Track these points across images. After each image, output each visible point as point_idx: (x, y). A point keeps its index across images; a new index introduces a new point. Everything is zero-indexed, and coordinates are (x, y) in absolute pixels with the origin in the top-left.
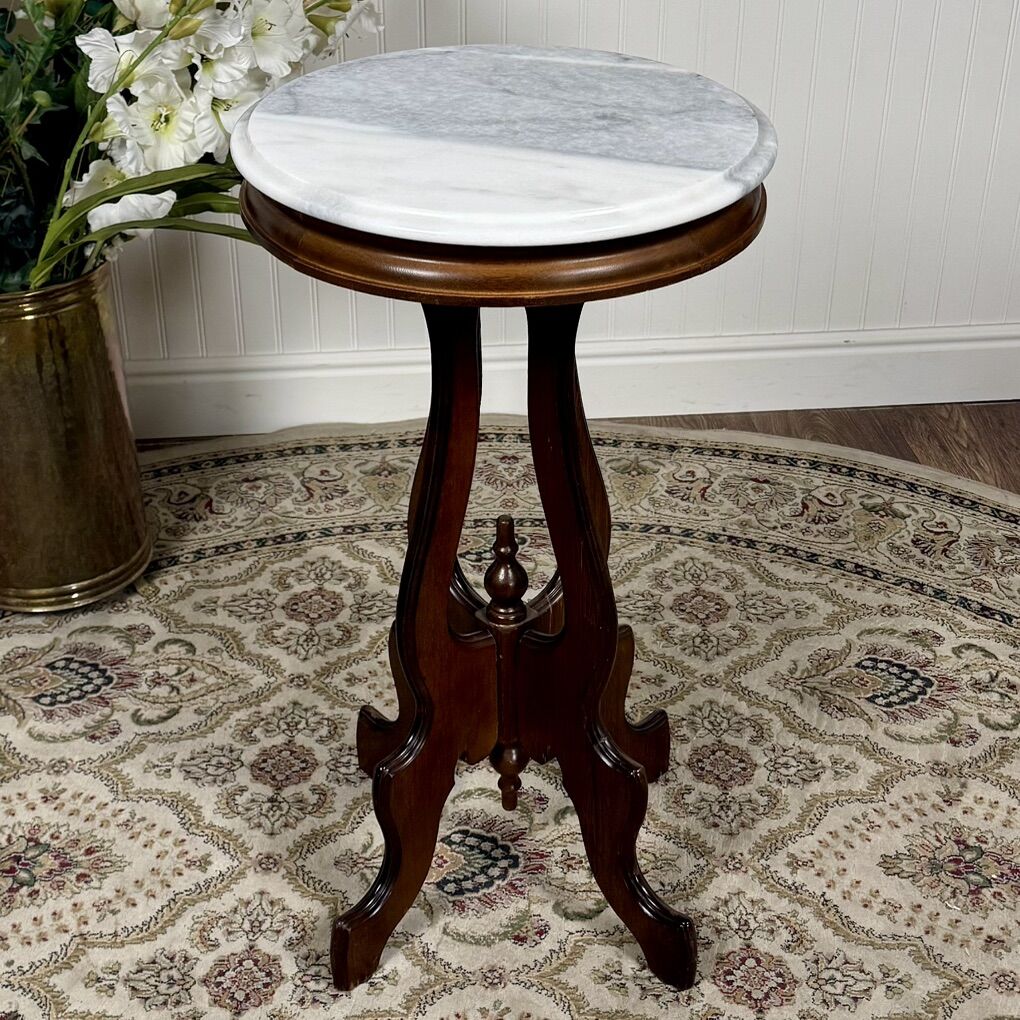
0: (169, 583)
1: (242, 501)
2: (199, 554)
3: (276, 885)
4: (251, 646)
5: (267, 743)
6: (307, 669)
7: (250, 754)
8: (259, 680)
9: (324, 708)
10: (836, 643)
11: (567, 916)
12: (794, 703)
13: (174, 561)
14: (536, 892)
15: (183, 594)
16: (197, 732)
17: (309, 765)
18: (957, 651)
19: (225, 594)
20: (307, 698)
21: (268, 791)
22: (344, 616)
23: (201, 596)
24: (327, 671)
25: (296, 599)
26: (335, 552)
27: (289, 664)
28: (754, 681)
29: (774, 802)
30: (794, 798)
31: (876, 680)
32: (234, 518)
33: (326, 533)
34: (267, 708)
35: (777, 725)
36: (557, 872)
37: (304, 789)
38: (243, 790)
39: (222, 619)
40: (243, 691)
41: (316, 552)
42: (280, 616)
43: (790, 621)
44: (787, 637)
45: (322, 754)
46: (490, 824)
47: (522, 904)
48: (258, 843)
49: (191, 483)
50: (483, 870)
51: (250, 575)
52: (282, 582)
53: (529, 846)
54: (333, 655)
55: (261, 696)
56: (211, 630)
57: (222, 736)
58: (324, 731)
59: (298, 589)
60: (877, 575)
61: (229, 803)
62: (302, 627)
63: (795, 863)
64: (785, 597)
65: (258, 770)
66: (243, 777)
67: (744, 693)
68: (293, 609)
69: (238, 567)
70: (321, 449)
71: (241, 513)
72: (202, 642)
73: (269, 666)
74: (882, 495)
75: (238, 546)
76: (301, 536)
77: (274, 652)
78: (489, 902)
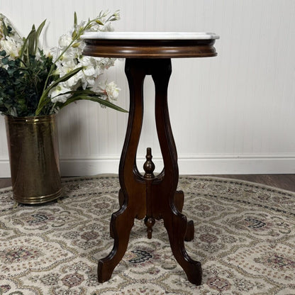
0: (66, 201)
1: (86, 187)
2: (74, 196)
3: (85, 260)
4: (85, 213)
5: (86, 231)
6: (99, 217)
7: (82, 233)
8: (86, 219)
9: (102, 225)
10: (239, 215)
11: (165, 268)
12: (228, 227)
13: (68, 197)
14: (157, 263)
15: (69, 203)
16: (68, 228)
17: (96, 235)
18: (272, 218)
19: (79, 203)
20: (98, 223)
21: (85, 241)
22: (109, 208)
23: (73, 203)
24: (104, 218)
25: (98, 204)
26: (108, 196)
27: (94, 216)
28: (217, 222)
29: (223, 246)
30: (229, 246)
31: (250, 223)
32: (84, 189)
33: (106, 193)
34: (87, 224)
35: (224, 231)
36: (163, 259)
37: (95, 240)
38: (78, 240)
39: (78, 208)
40: (81, 221)
41: (103, 196)
42: (93, 207)
43: (226, 211)
44: (226, 214)
45: (100, 233)
46: (145, 249)
47: (153, 266)
48: (81, 251)
49: (74, 184)
50: (142, 258)
51: (86, 200)
52: (94, 201)
53: (155, 253)
54: (105, 215)
55: (86, 222)
56: (75, 210)
57: (75, 230)
58: (102, 229)
59: (98, 202)
60: (249, 203)
61: (75, 243)
62: (99, 209)
63: (229, 259)
64: (225, 207)
65: (83, 237)
66: (79, 238)
67: (215, 224)
68: (96, 206)
69: (83, 198)
70: (107, 178)
71: (86, 189)
72: (72, 212)
73: (89, 217)
74: (249, 189)
75: (84, 195)
76: (100, 193)
77: (90, 214)
78: (144, 265)
